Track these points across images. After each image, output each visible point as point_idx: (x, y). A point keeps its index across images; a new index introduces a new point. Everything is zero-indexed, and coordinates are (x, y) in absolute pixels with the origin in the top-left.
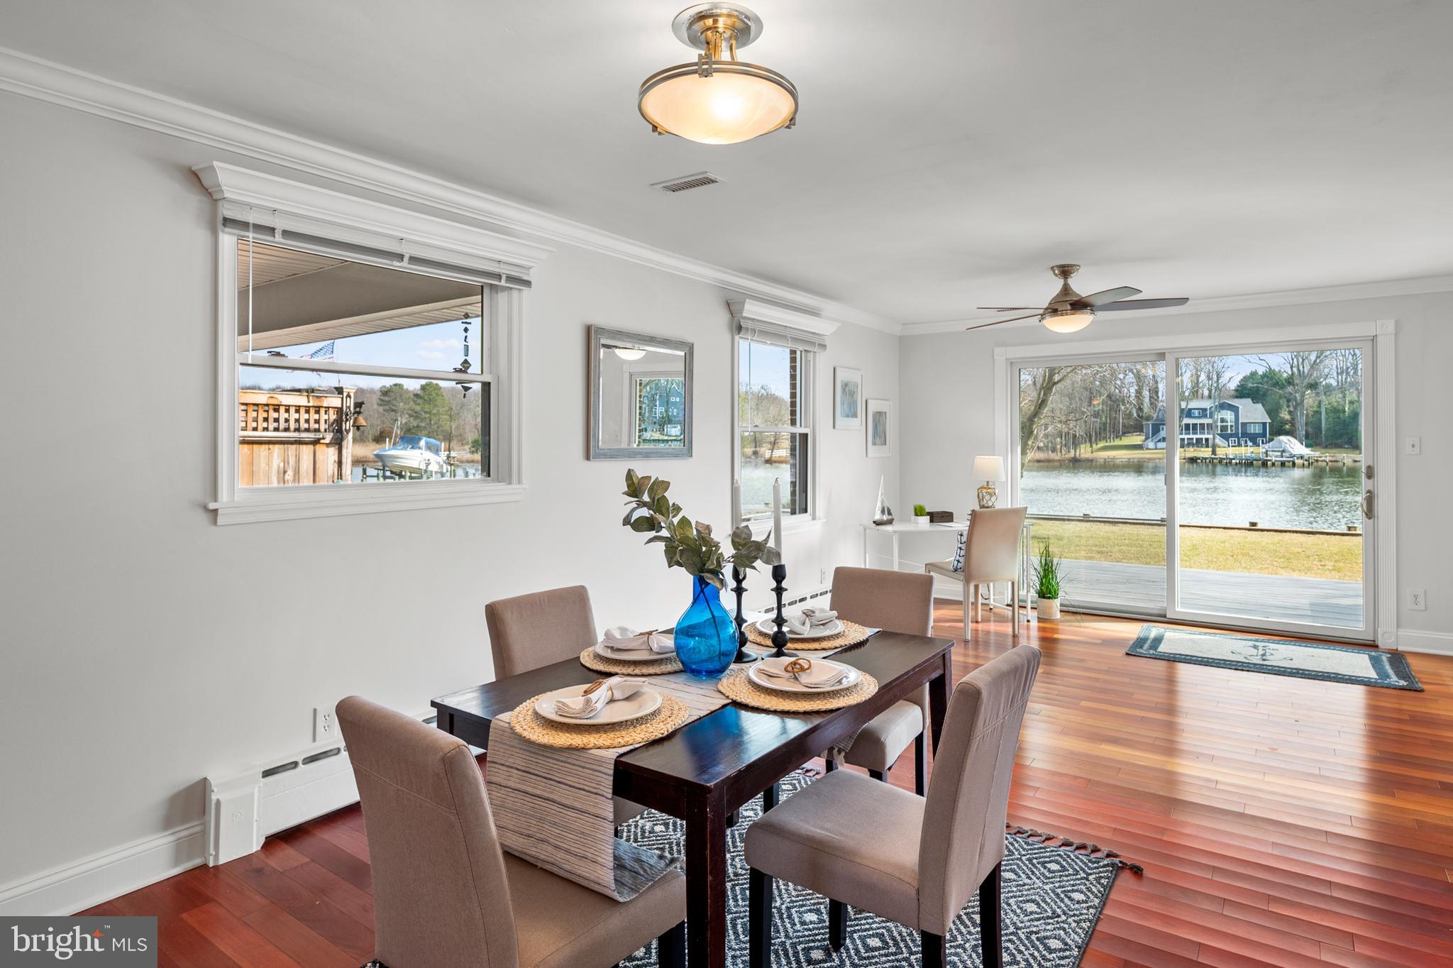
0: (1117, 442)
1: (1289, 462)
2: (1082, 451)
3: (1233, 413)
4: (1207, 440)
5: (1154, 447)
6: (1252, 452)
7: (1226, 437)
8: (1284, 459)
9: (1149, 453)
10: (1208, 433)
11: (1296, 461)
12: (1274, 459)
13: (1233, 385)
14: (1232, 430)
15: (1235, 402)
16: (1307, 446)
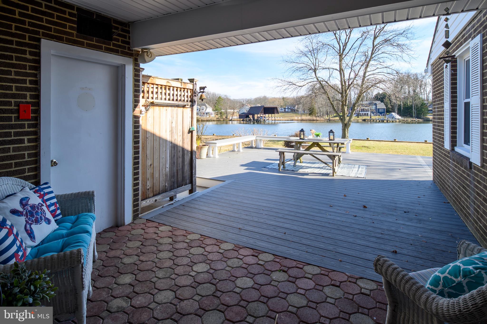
3: (375, 106)
4: (367, 114)
6: (383, 118)
7: (373, 113)
8: (393, 120)
11: (397, 120)
12: (390, 120)
13: (373, 97)
14: (375, 111)
15: (375, 102)
16: (400, 116)
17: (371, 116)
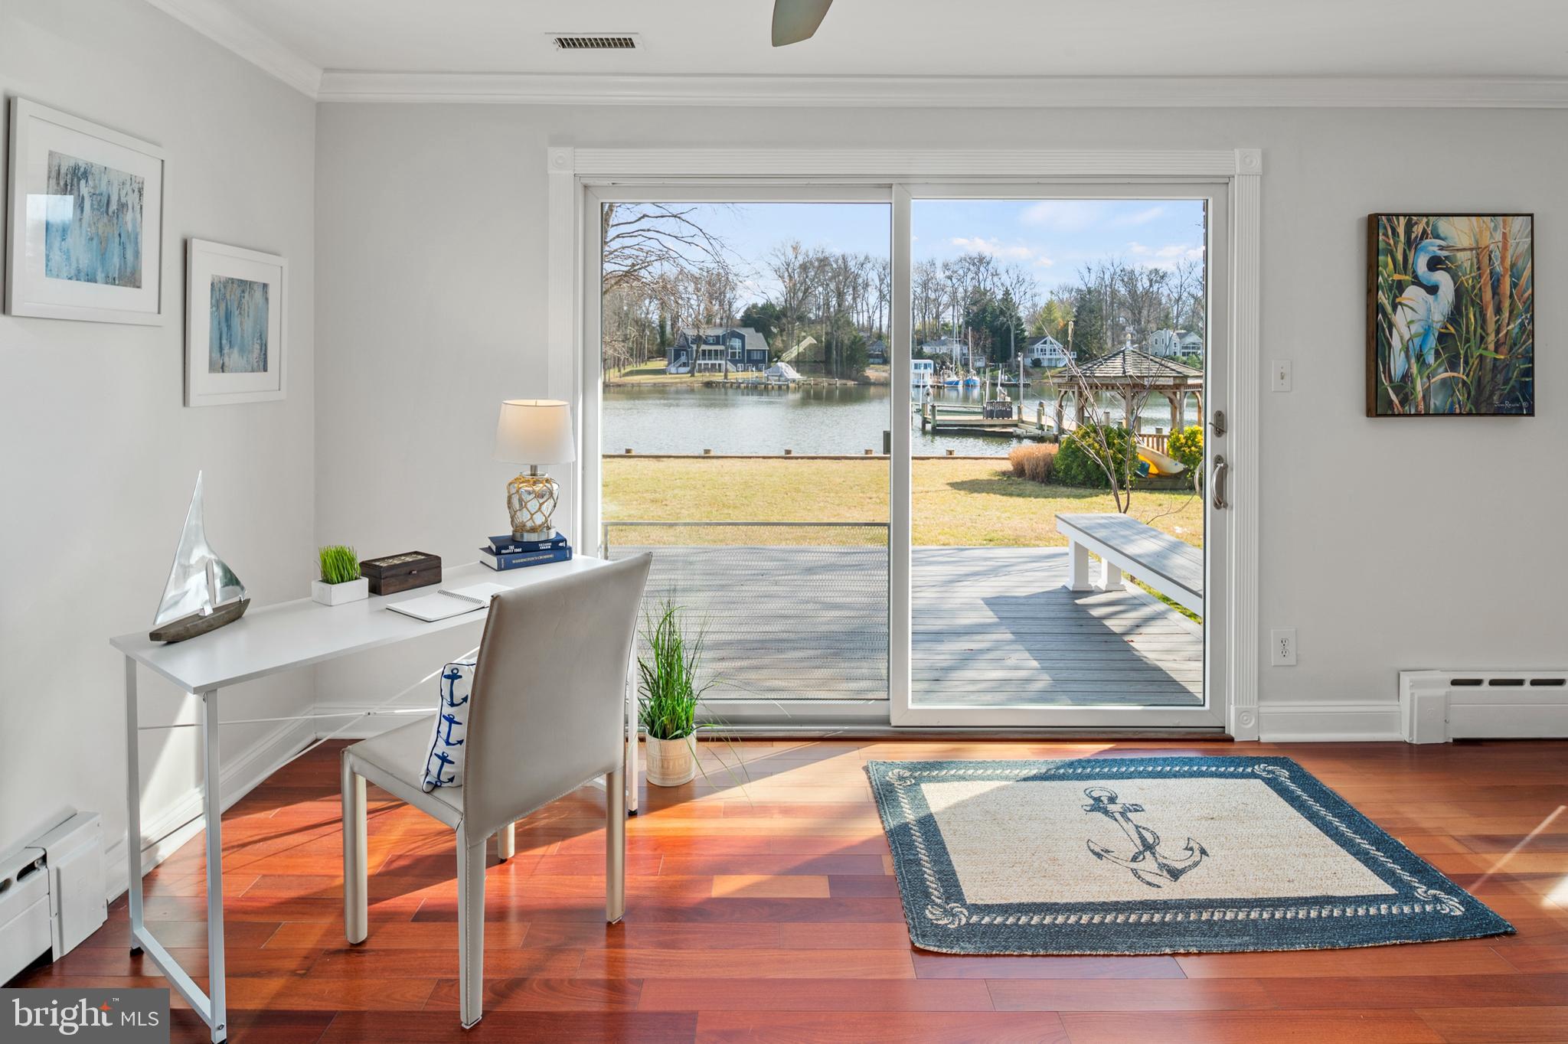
0: (643, 367)
1: (784, 385)
2: (611, 376)
3: (740, 341)
4: (720, 365)
5: (676, 372)
6: (757, 377)
7: (735, 362)
8: (780, 383)
9: (671, 378)
10: (721, 359)
11: (790, 385)
12: (774, 383)
13: (739, 316)
14: (739, 357)
15: (743, 331)
16: (798, 371)
17: (727, 371)
